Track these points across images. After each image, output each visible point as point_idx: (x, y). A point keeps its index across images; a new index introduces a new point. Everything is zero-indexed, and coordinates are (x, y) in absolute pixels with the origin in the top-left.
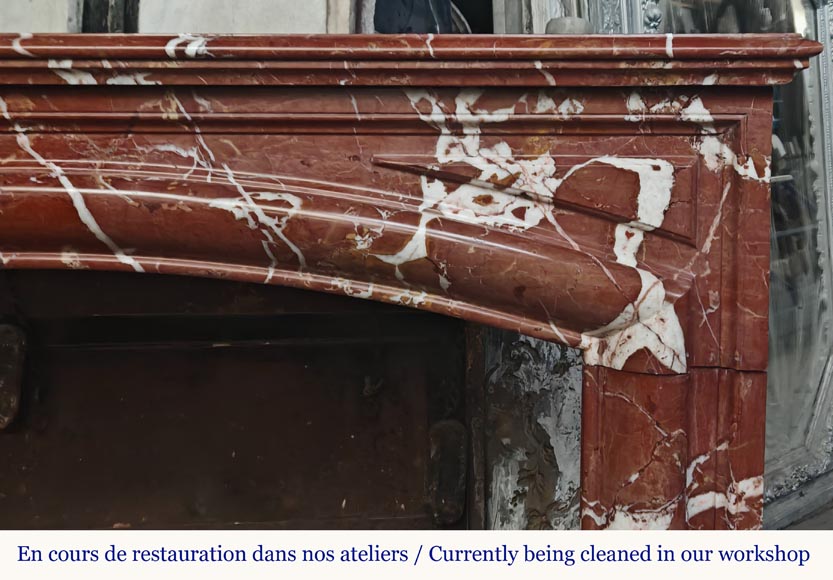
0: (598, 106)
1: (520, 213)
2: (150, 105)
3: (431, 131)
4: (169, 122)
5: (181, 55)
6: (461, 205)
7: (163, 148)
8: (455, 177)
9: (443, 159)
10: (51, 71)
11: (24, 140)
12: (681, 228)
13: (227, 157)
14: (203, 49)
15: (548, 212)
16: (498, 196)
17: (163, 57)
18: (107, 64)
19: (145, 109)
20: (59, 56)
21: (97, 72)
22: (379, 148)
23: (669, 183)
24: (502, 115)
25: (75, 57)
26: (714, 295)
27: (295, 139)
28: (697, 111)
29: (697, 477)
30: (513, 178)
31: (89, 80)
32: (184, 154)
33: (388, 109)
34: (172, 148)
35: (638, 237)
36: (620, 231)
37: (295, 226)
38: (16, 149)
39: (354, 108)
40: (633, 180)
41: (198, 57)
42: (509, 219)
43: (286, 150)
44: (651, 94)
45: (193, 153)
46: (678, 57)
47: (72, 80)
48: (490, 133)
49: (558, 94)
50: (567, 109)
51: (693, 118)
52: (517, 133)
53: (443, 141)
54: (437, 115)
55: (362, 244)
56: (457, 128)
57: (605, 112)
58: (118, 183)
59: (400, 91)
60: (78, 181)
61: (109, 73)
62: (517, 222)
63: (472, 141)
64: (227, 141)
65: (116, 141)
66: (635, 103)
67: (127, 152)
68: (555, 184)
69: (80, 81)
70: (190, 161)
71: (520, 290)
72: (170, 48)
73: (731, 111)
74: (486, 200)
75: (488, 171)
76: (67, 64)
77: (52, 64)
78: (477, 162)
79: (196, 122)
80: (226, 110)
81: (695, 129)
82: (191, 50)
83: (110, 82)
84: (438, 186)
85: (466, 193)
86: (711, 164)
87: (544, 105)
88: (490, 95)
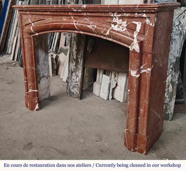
0: (132, 14)
1: (123, 29)
2: (83, 14)
3: (112, 17)
4: (84, 16)
5: (83, 8)
6: (115, 28)
7: (85, 19)
8: (115, 24)
9: (114, 21)
10: (72, 10)
11: (72, 18)
12: (142, 32)
13: (91, 20)
14: (85, 7)
15: (126, 29)
16: (120, 27)
18: (77, 9)
19: (82, 14)
21: (77, 10)
22: (107, 20)
23: (140, 26)
24: (120, 15)
26: (147, 42)
27: (98, 18)
28: (144, 15)
30: (121, 24)
31: (76, 11)
32: (87, 20)
33: (107, 15)
34: (86, 19)
35: (137, 33)
36: (135, 32)
37: (96, 29)
39: (103, 15)
40: (136, 25)
41: (85, 8)
42: (121, 30)
43: (97, 19)
44: (138, 13)
45: (88, 20)
47: (74, 11)
48: (120, 18)
49: (127, 13)
50: (128, 15)
51: (144, 16)
52: (122, 18)
53: (114, 19)
54: (112, 15)
55: (102, 32)
56: (115, 17)
57: (132, 15)
58: (79, 23)
59: (108, 12)
60: (75, 23)
61: (78, 10)
62: (122, 30)
63: (117, 19)
64: (91, 18)
66: (136, 14)
67: (81, 19)
68: (126, 25)
70: (87, 21)
72: (82, 7)
73: (149, 15)
74: (119, 27)
75: (118, 23)
76: (73, 9)
77: (72, 9)
79: (87, 16)
80: (90, 14)
81: (145, 18)
82: (84, 7)
83: (78, 11)
84: (113, 25)
85: (116, 26)
86: (147, 23)
87: (125, 14)
88: (119, 13)
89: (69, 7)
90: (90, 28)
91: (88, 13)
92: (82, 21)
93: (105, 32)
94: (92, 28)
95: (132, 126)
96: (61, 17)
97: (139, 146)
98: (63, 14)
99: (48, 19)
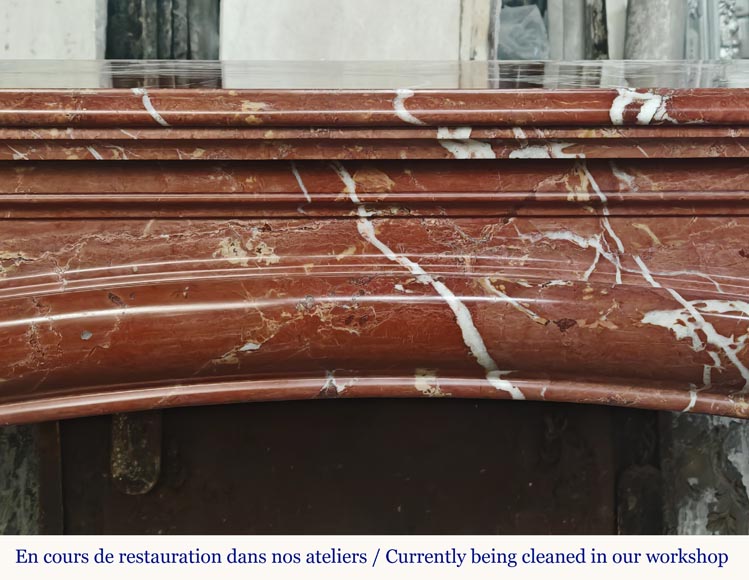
2: (551, 181)
4: (576, 204)
5: (628, 122)
7: (554, 236)
10: (436, 143)
11: (366, 228)
14: (662, 115)
17: (602, 123)
18: (519, 134)
19: (544, 188)
20: (453, 124)
25: (476, 125)
27: (733, 223)
31: (486, 153)
32: (583, 243)
34: (567, 236)
38: (358, 239)
41: (653, 124)
43: (721, 235)
45: (596, 243)
47: (462, 154)
58: (513, 289)
61: (516, 144)
64: (643, 226)
65: (492, 228)
67: (507, 241)
69: (473, 154)
70: (591, 251)
72: (617, 112)
76: (464, 133)
77: (443, 134)
80: (656, 188)
82: (645, 115)
83: (515, 154)
89: (402, 112)
90: (681, 332)
91: (625, 179)
94: (713, 337)
96: (189, 232)
98: (233, 189)
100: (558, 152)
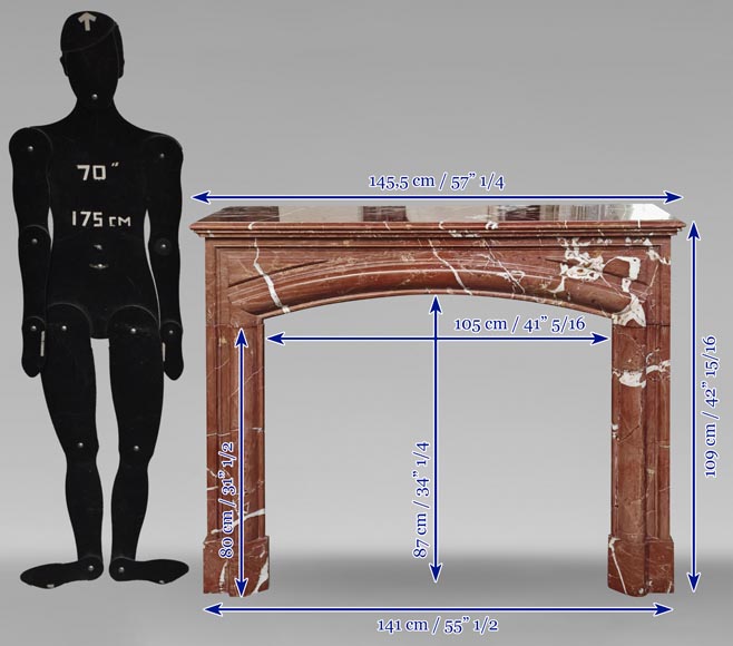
0: (616, 241)
1: (592, 275)
2: (476, 242)
3: (564, 249)
4: (482, 247)
5: (490, 229)
6: (573, 273)
7: (478, 255)
8: (571, 264)
9: (568, 258)
10: (449, 234)
11: (435, 253)
12: (643, 280)
13: (499, 258)
14: (497, 227)
15: (601, 275)
16: (585, 270)
17: (485, 229)
18: (466, 232)
19: (475, 244)
20: (452, 230)
21: (463, 234)
22: (547, 255)
23: (639, 265)
24: (587, 244)
25: (457, 229)
26: (654, 301)
27: (520, 252)
28: (647, 242)
29: (650, 360)
30: (590, 264)
31: (460, 236)
32: (485, 257)
33: (552, 244)
34: (481, 255)
35: (629, 282)
36: (624, 280)
37: (524, 281)
38: (433, 256)
39: (540, 243)
40: (628, 264)
41: (496, 230)
42: (588, 277)
43: (517, 255)
44: (632, 238)
45: (488, 257)
46: (642, 228)
47: (455, 236)
48: (582, 250)
49: (604, 238)
50: (606, 242)
51: (646, 245)
52: (590, 249)
53: (567, 252)
54: (566, 244)
55: (544, 287)
56: (572, 248)
57: (618, 243)
58: (467, 267)
59: (555, 238)
60: (456, 267)
61: (466, 234)
62: (590, 278)
63: (576, 252)
64: (499, 253)
65: (464, 253)
66: (628, 240)
67: (468, 256)
68: (603, 266)
69: (457, 236)
70: (487, 259)
71: (593, 301)
72: (487, 227)
73: (657, 242)
74: (581, 271)
75: (582, 262)
76: (455, 232)
77: (450, 232)
78: (578, 259)
79: (490, 247)
80: (500, 244)
81: (647, 248)
82: (493, 227)
83: (467, 236)
84: (566, 266)
85: (575, 268)
86: (652, 259)
87: (600, 241)
88: (582, 239)
89: (441, 227)
90: (506, 278)
91: (493, 242)
92: (469, 262)
93: (554, 286)
94: (513, 279)
95: (636, 523)
96: (395, 254)
97: (655, 574)
98: (405, 244)
99: (340, 260)
100: (476, 235)
